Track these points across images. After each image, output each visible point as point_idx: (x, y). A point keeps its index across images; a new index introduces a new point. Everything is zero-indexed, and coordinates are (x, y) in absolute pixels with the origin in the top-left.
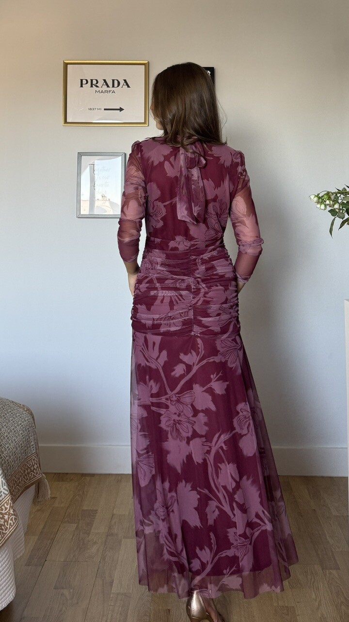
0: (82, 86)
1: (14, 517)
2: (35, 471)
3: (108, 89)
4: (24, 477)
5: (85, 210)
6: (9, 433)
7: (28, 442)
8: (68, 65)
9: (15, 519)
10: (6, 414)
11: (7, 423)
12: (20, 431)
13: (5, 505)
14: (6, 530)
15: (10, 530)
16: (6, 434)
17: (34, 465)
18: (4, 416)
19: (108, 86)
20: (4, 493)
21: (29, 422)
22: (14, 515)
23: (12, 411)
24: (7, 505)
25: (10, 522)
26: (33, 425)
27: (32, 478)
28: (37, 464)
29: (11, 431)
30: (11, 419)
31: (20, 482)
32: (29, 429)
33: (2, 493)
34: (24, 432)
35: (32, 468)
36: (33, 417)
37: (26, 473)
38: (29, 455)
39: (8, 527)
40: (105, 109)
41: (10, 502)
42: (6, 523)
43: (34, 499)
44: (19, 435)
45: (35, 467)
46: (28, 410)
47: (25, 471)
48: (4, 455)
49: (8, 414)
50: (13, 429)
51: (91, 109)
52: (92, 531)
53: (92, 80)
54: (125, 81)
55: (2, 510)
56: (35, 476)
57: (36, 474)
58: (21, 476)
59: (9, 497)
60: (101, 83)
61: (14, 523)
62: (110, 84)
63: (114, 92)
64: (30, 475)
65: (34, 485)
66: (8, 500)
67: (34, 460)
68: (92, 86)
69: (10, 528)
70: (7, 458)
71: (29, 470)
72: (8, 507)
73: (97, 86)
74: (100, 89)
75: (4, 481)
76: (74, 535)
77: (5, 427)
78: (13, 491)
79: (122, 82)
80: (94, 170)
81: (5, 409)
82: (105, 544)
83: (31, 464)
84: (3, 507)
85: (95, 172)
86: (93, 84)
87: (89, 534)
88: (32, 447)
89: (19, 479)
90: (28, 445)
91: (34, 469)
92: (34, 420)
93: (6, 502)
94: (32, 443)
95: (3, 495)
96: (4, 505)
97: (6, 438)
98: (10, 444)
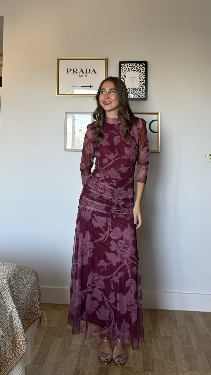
0: (68, 73)
1: (25, 342)
2: (38, 311)
3: (83, 74)
4: (32, 315)
5: (69, 146)
6: (23, 289)
7: (34, 293)
8: (60, 60)
9: (26, 344)
10: (21, 276)
11: (22, 282)
12: (30, 287)
13: (21, 335)
14: (21, 351)
15: (23, 351)
16: (21, 290)
17: (38, 307)
18: (20, 277)
19: (83, 73)
20: (20, 328)
21: (35, 280)
22: (26, 341)
23: (25, 274)
24: (22, 336)
25: (23, 346)
26: (38, 282)
27: (37, 315)
28: (39, 306)
29: (24, 287)
30: (24, 279)
31: (29, 319)
32: (35, 285)
33: (19, 328)
34: (32, 287)
35: (37, 309)
36: (38, 277)
37: (33, 312)
38: (35, 301)
39: (22, 349)
40: (81, 86)
41: (23, 333)
42: (21, 347)
43: (38, 326)
44: (29, 289)
45: (39, 308)
46: (35, 272)
47: (32, 311)
48: (20, 303)
49: (23, 276)
50: (26, 286)
51: (73, 86)
52: (72, 343)
53: (74, 69)
54: (94, 70)
55: (19, 339)
56: (39, 314)
57: (39, 313)
58: (30, 315)
59: (22, 331)
60: (79, 71)
61: (25, 347)
62: (85, 71)
63: (86, 76)
64: (35, 314)
65: (38, 319)
66: (22, 333)
67: (38, 304)
68: (74, 73)
69: (23, 350)
70: (22, 305)
71: (35, 311)
72: (22, 337)
73: (77, 73)
74: (79, 74)
75: (20, 321)
76: (61, 345)
77: (21, 285)
78: (25, 325)
79: (91, 70)
80: (74, 123)
81: (21, 273)
82: (80, 352)
83: (36, 306)
84: (19, 337)
85: (75, 124)
86: (75, 71)
87: (70, 345)
88: (36, 296)
89: (29, 316)
90: (35, 296)
91: (38, 309)
92: (38, 278)
93: (21, 334)
94: (37, 294)
95: (19, 329)
96: (19, 336)
97: (21, 292)
98: (24, 296)
